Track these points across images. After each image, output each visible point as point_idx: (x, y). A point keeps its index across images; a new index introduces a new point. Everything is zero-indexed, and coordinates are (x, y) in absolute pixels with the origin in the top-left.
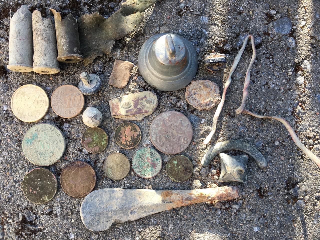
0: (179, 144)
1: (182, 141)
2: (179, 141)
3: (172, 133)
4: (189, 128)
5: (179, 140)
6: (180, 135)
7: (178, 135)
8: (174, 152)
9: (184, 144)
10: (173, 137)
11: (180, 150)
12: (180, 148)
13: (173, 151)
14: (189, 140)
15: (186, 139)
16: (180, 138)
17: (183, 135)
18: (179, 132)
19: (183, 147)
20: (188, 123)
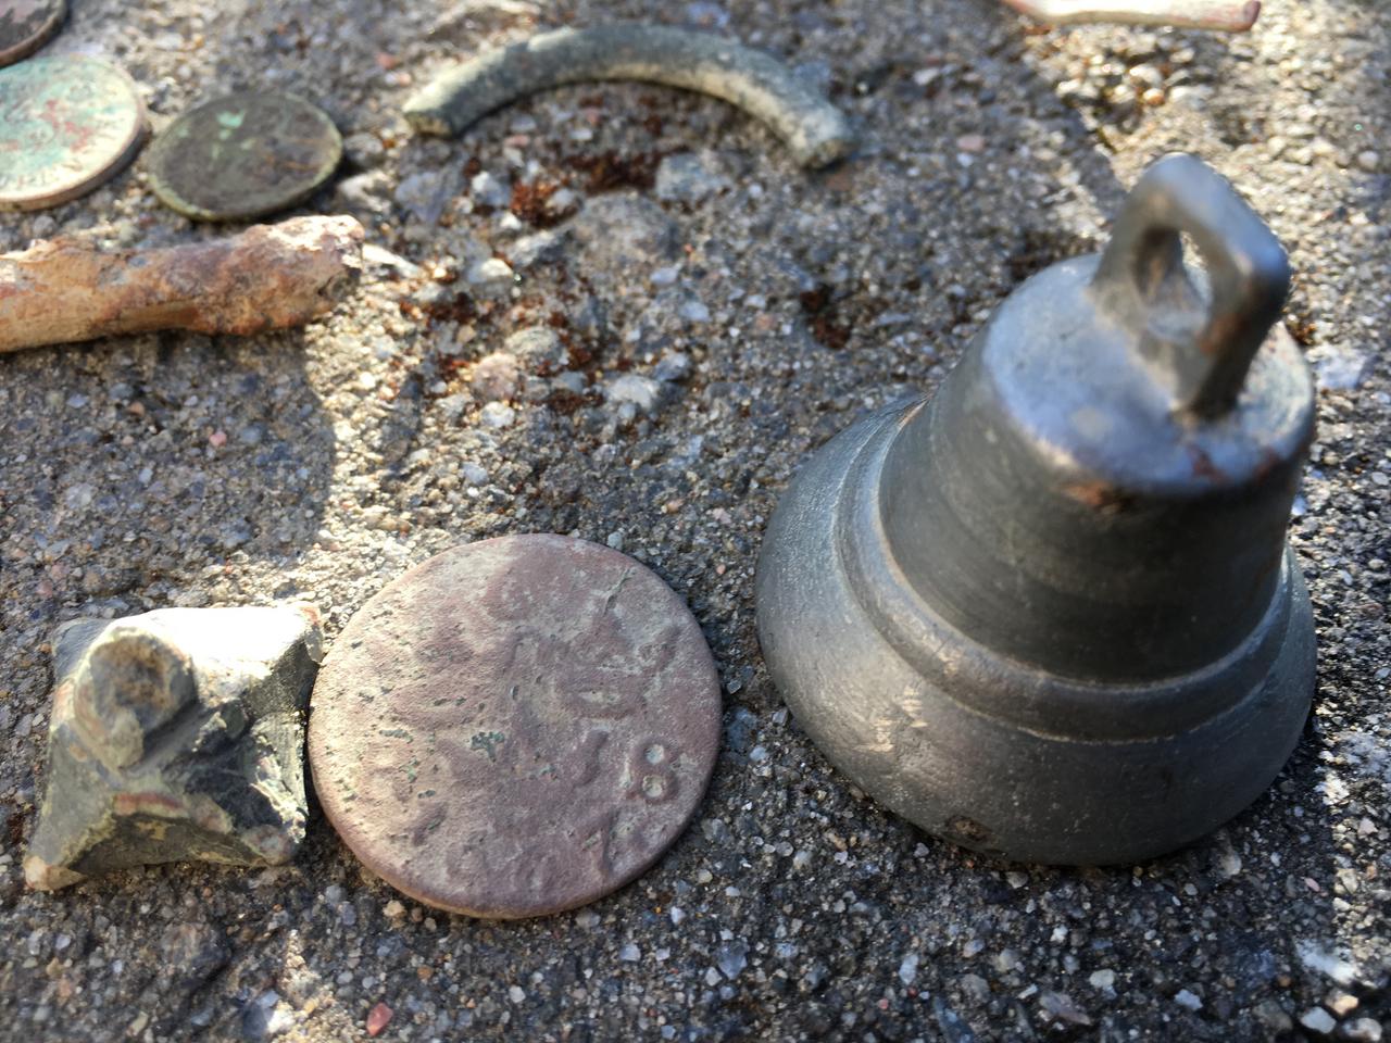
0: (595, 813)
1: (625, 778)
2: (588, 780)
3: (524, 708)
4: (681, 657)
5: (593, 772)
6: (604, 726)
7: (584, 722)
8: (549, 885)
9: (640, 801)
10: (532, 743)
11: (606, 865)
12: (606, 845)
13: (537, 883)
14: (694, 768)
15: (658, 755)
16: (604, 755)
17: (626, 721)
18: (590, 697)
19: (638, 839)
20: (668, 621)
